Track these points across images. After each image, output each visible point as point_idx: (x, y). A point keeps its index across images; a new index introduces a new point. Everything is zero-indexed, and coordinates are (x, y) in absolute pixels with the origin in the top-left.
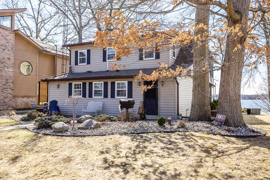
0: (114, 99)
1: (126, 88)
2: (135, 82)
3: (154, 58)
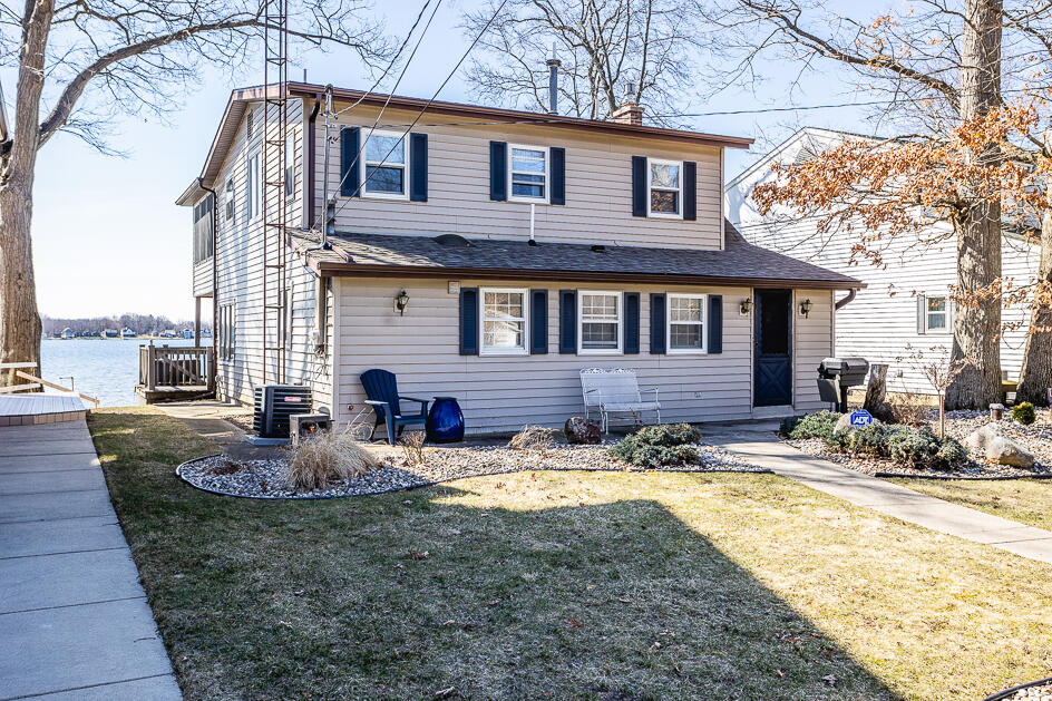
0: (662, 356)
1: (699, 319)
2: (731, 298)
3: (680, 216)
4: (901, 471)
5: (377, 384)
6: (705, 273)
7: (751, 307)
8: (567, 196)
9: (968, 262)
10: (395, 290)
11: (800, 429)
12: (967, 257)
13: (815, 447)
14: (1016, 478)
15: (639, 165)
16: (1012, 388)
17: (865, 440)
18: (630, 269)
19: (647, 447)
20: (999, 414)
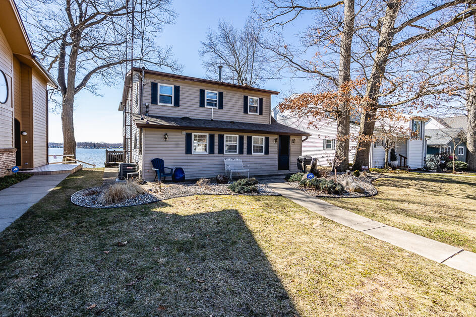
0: (250, 155)
1: (262, 144)
2: (272, 138)
3: (258, 114)
4: (324, 195)
5: (157, 163)
6: (263, 130)
7: (278, 141)
8: (224, 107)
9: (340, 129)
10: (164, 133)
11: (291, 179)
12: (340, 127)
13: (295, 185)
14: (360, 197)
15: (246, 98)
16: (351, 165)
17: (312, 184)
18: (241, 128)
19: (240, 186)
20: (349, 174)
